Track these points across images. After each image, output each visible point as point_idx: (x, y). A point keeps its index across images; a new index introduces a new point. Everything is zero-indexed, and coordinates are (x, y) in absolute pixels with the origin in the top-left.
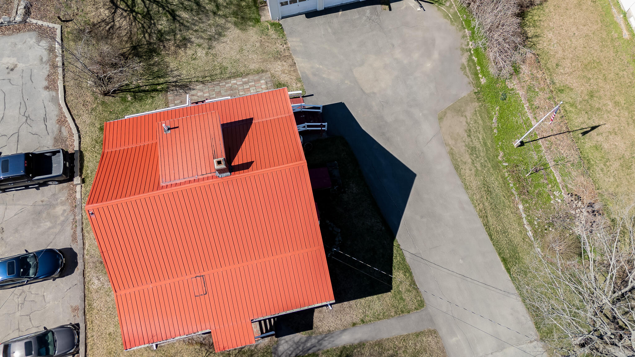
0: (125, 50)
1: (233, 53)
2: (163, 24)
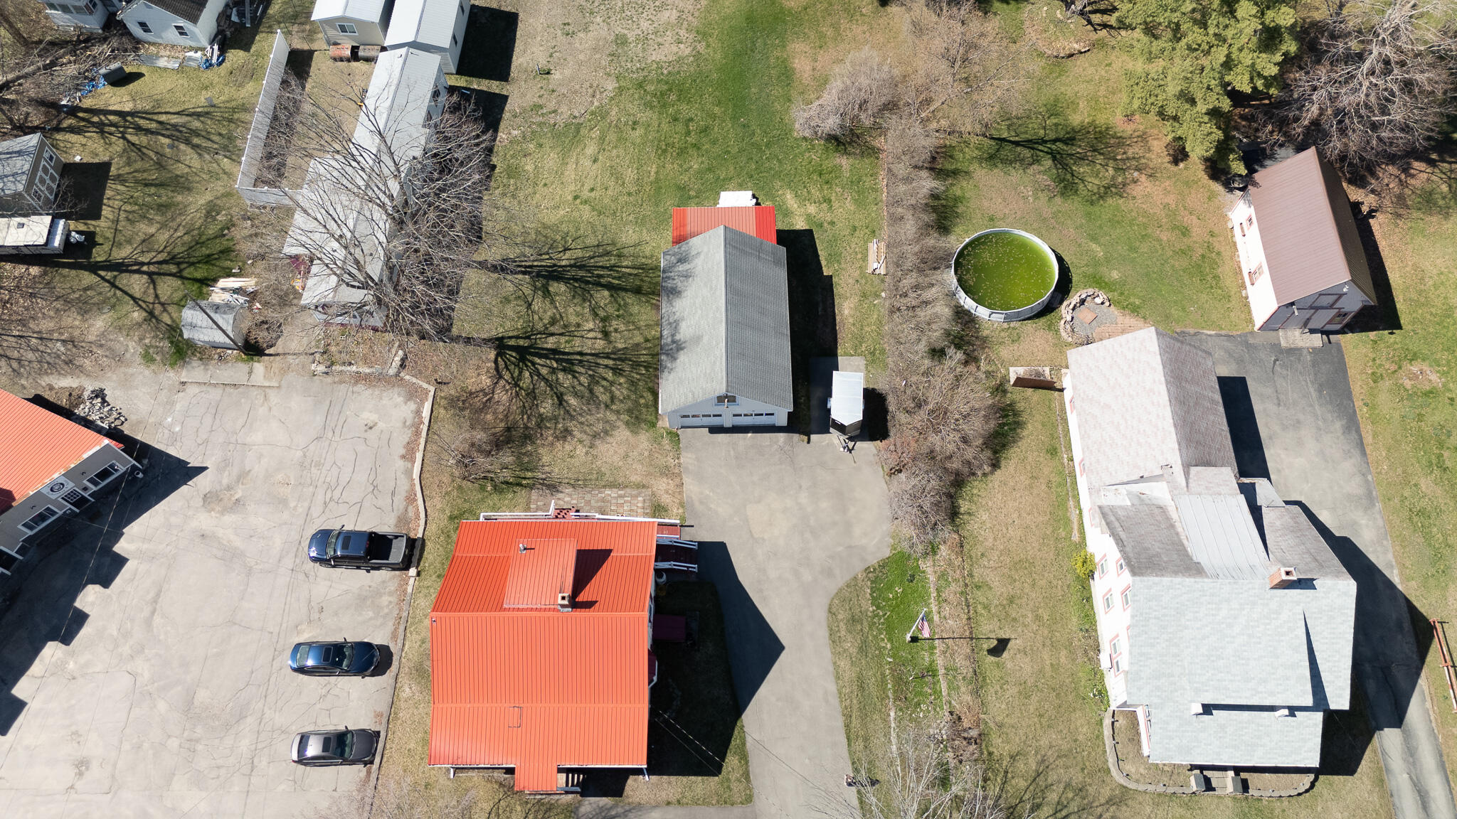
0: (498, 430)
1: (616, 458)
2: (547, 407)
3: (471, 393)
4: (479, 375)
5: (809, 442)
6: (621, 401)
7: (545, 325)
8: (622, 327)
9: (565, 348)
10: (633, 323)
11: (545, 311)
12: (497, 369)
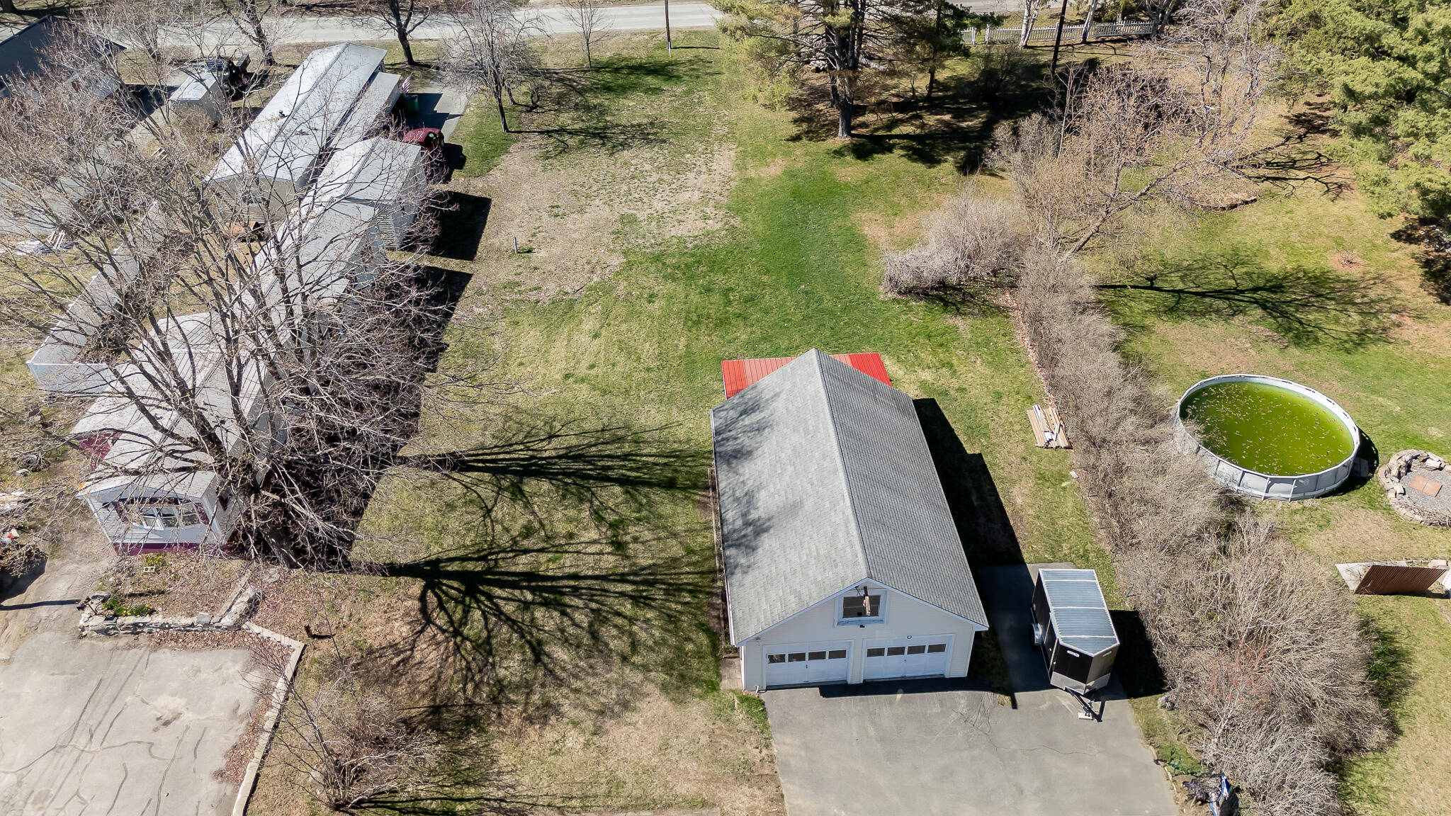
0: (414, 712)
1: (645, 752)
2: (512, 667)
3: (371, 651)
4: (389, 620)
5: (1014, 705)
6: (651, 649)
7: (513, 539)
8: (647, 535)
9: (547, 570)
10: (665, 528)
11: (513, 519)
12: (424, 610)
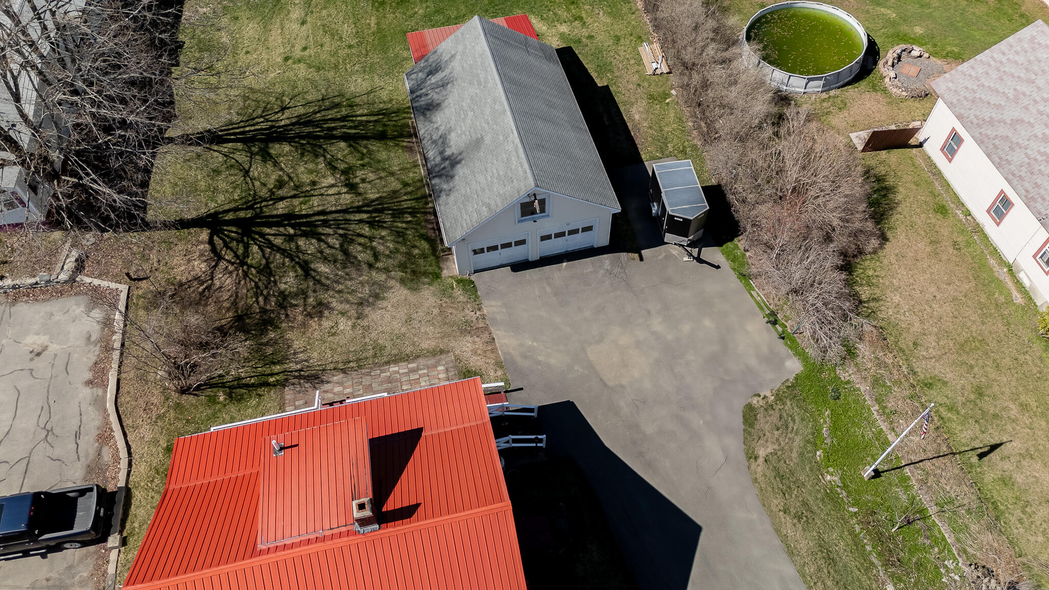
0: (223, 322)
1: (396, 325)
2: (289, 281)
3: (181, 285)
4: (189, 261)
5: (641, 259)
6: (388, 257)
7: (270, 190)
8: (371, 176)
9: (301, 210)
10: (384, 169)
11: (267, 175)
12: (214, 249)
